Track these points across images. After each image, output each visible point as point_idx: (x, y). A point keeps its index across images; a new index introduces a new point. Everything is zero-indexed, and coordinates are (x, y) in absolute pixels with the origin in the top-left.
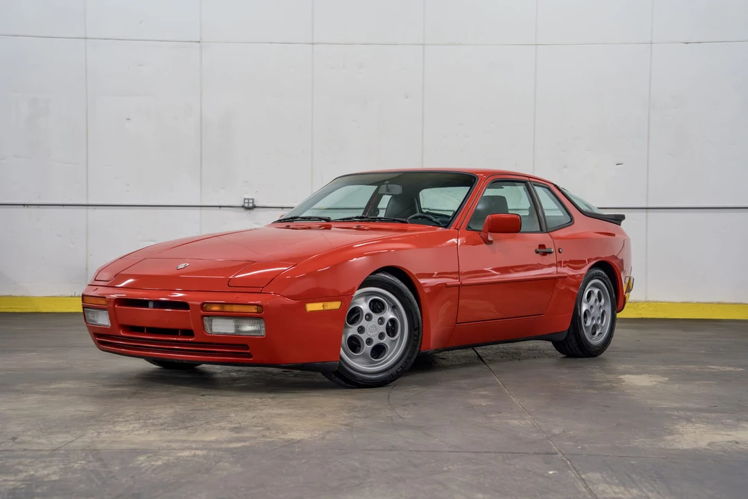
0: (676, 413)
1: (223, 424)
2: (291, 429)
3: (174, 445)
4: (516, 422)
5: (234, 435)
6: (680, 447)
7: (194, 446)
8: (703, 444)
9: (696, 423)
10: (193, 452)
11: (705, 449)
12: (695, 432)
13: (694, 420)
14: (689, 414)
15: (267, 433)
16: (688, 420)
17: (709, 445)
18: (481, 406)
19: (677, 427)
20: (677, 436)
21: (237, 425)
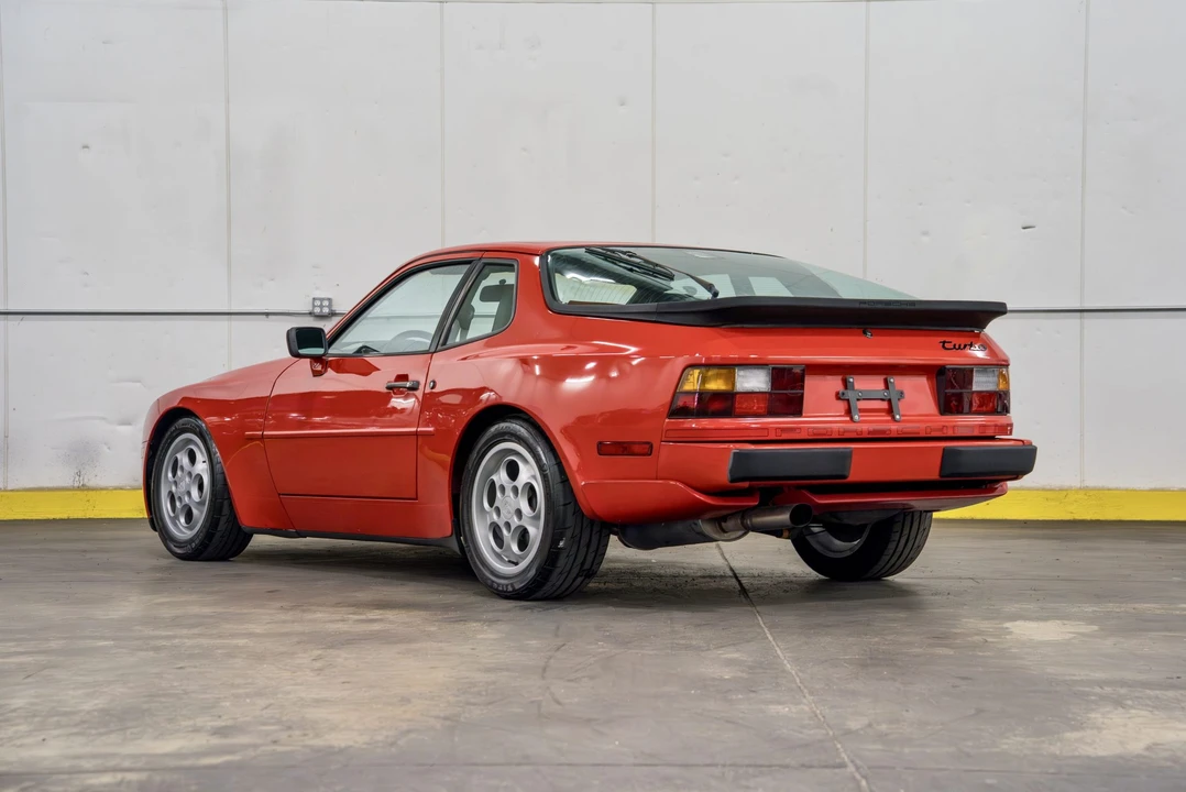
0: (1097, 690)
1: (200, 721)
2: (334, 728)
3: (87, 764)
4: (784, 710)
5: (215, 741)
6: (1089, 751)
7: (127, 764)
8: (1136, 747)
9: (1132, 707)
10: (119, 776)
11: (1138, 756)
12: (1125, 725)
13: (1129, 702)
14: (1123, 691)
15: (283, 736)
16: (1119, 703)
17: (1148, 748)
18: (722, 679)
19: (1093, 715)
20: (1089, 732)
21: (230, 723)
